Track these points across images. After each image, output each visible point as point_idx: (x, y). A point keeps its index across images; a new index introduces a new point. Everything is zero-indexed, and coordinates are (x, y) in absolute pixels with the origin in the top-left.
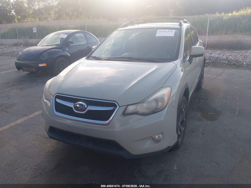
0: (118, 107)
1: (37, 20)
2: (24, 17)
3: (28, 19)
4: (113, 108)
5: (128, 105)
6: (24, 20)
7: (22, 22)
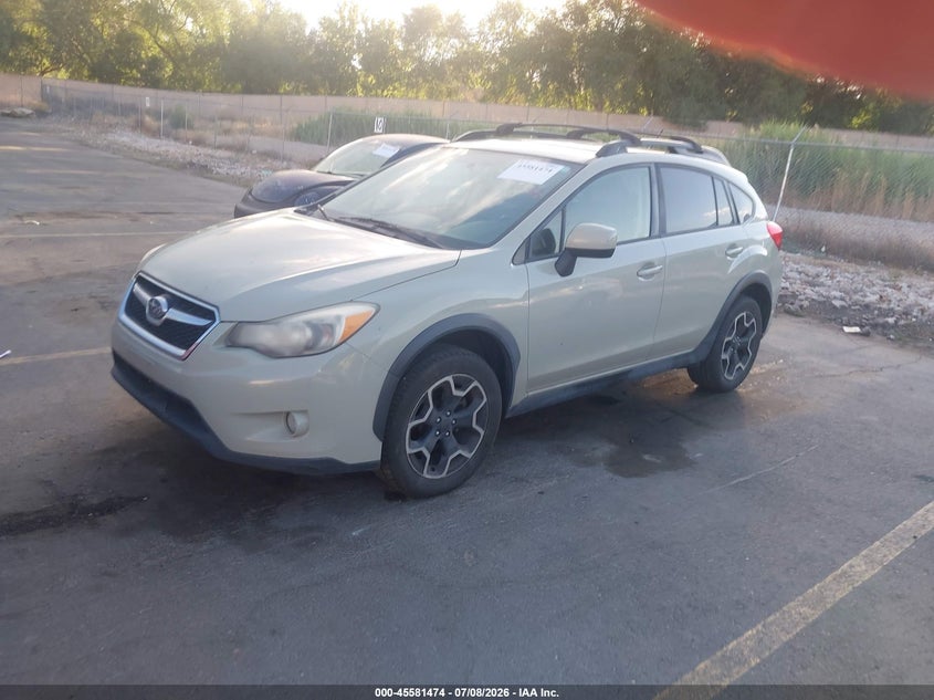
0: (217, 322)
1: (422, 94)
2: (384, 82)
3: (394, 90)
4: (207, 322)
5: (240, 322)
6: (383, 91)
7: (376, 95)
